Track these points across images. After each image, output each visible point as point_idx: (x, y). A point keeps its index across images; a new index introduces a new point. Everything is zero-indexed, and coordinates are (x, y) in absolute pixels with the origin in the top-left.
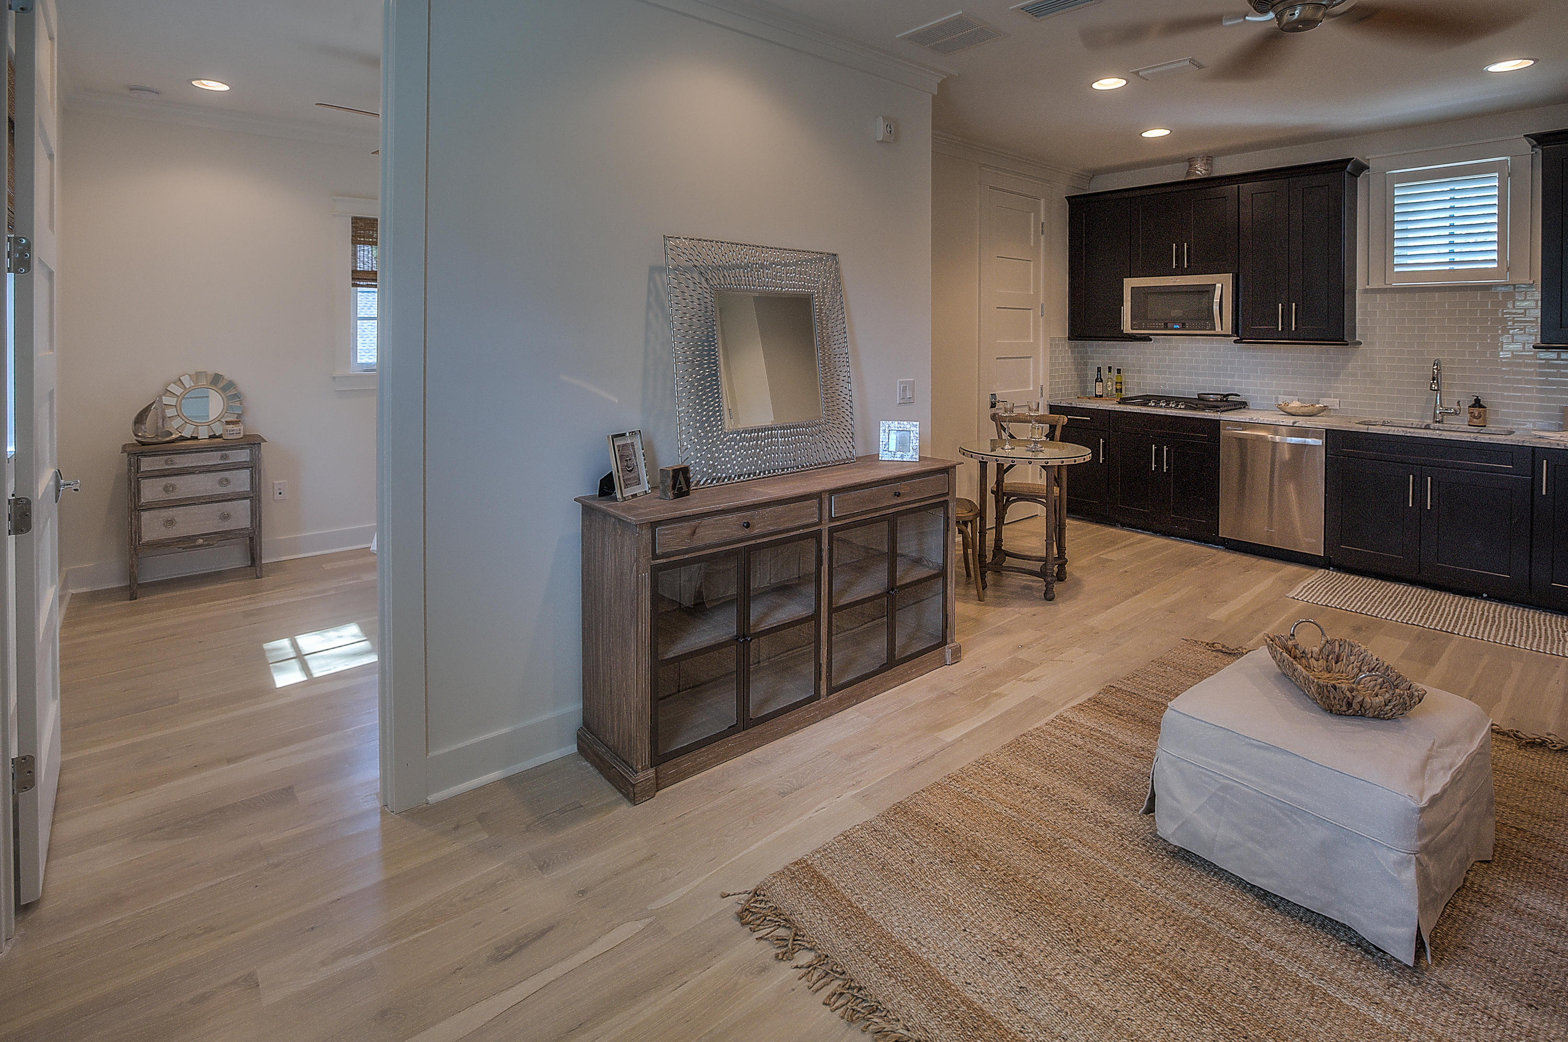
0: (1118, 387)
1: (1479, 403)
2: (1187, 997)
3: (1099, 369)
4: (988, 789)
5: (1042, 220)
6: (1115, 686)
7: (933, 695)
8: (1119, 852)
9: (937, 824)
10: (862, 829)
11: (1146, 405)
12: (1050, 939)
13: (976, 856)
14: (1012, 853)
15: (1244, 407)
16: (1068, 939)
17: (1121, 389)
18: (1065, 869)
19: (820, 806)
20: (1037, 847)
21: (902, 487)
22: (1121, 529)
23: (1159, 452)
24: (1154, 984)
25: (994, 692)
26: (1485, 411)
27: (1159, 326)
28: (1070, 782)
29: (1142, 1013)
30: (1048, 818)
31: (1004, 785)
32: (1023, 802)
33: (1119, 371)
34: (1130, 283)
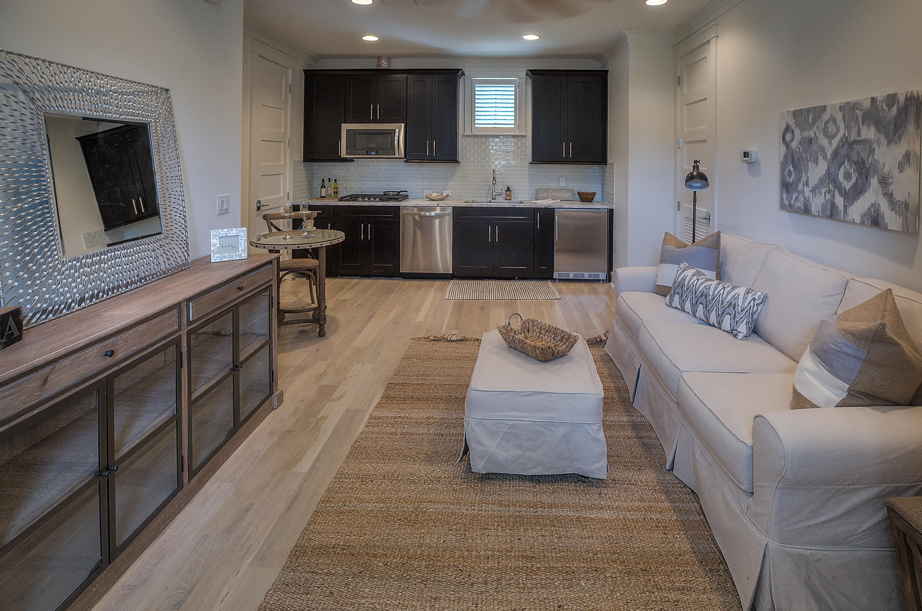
0: (335, 191)
1: (509, 189)
2: (538, 569)
3: (323, 180)
4: (355, 496)
5: (290, 83)
6: (392, 382)
7: (276, 438)
8: (454, 495)
9: (333, 548)
10: (275, 591)
12: (453, 587)
13: (375, 556)
14: (397, 537)
15: (409, 198)
16: (463, 579)
17: (338, 192)
18: (433, 528)
19: (223, 594)
20: (409, 522)
21: (241, 282)
22: (341, 278)
23: (366, 228)
24: (520, 574)
25: (319, 416)
26: (511, 193)
27: (362, 153)
28: (402, 461)
29: (526, 599)
30: (403, 496)
31: (363, 487)
32: (382, 493)
33: (336, 181)
34: (345, 127)
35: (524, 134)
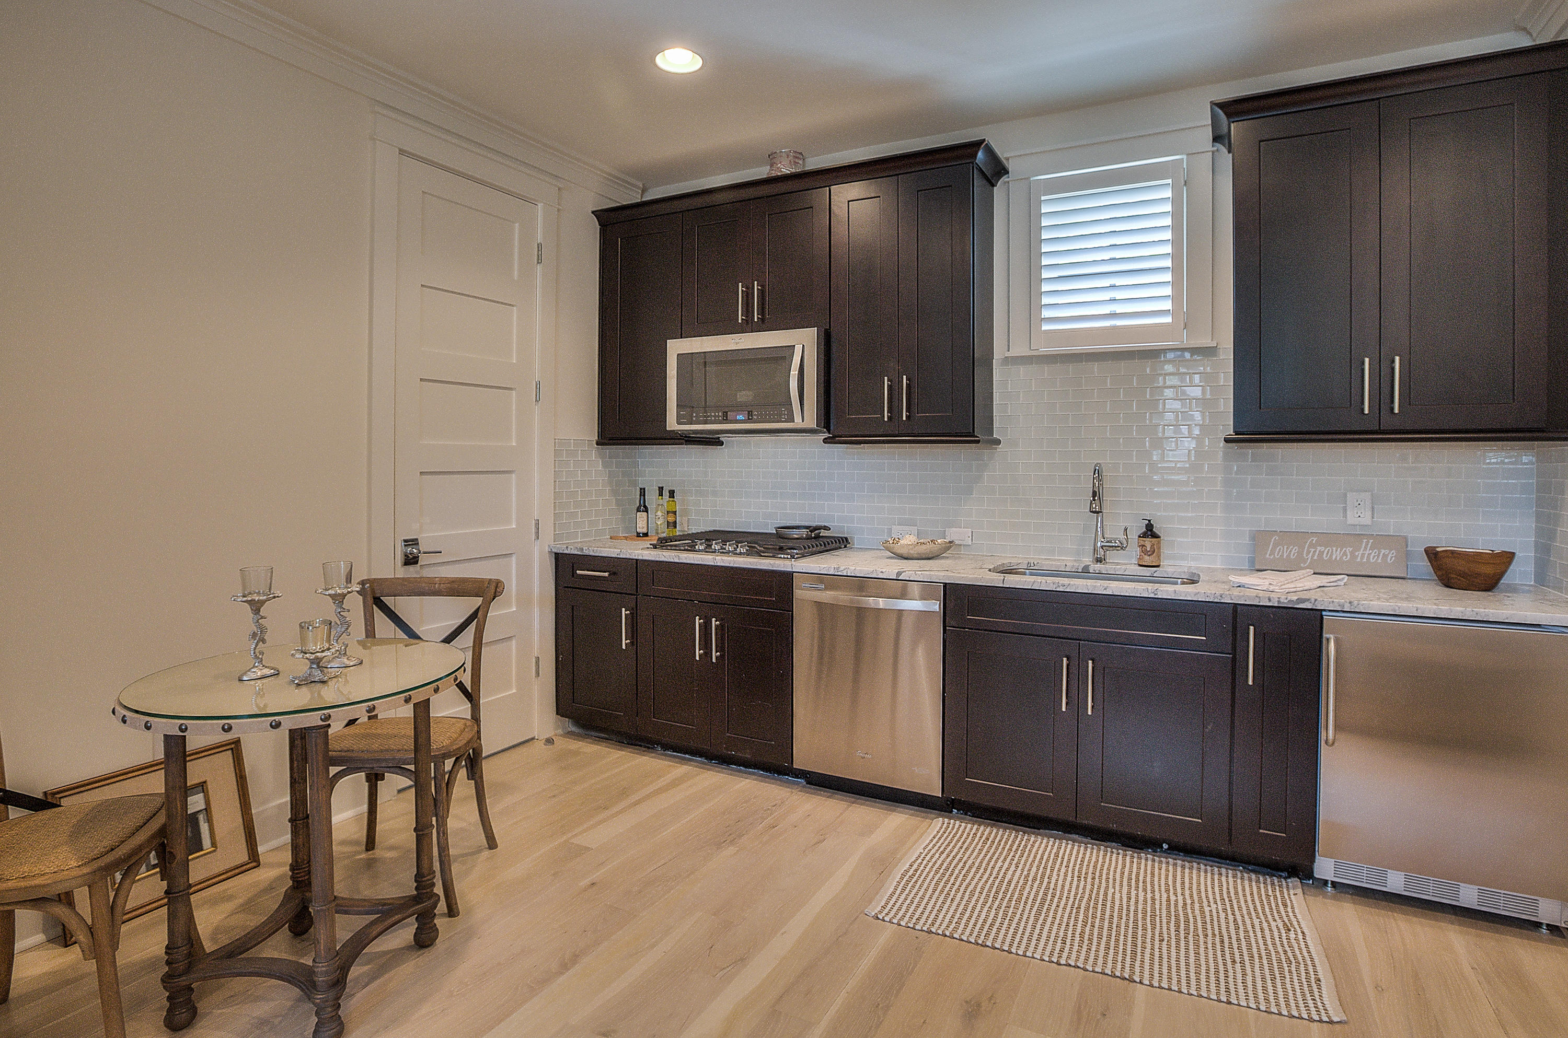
0: (671, 519)
1: (1151, 530)
3: (643, 492)
5: (539, 239)
11: (692, 549)
15: (845, 547)
17: (675, 523)
22: (657, 755)
23: (706, 628)
26: (1159, 543)
27: (715, 416)
33: (674, 494)
34: (676, 348)
35: (1206, 342)
